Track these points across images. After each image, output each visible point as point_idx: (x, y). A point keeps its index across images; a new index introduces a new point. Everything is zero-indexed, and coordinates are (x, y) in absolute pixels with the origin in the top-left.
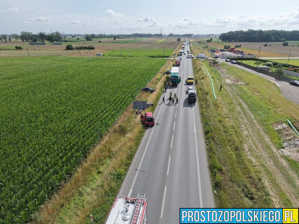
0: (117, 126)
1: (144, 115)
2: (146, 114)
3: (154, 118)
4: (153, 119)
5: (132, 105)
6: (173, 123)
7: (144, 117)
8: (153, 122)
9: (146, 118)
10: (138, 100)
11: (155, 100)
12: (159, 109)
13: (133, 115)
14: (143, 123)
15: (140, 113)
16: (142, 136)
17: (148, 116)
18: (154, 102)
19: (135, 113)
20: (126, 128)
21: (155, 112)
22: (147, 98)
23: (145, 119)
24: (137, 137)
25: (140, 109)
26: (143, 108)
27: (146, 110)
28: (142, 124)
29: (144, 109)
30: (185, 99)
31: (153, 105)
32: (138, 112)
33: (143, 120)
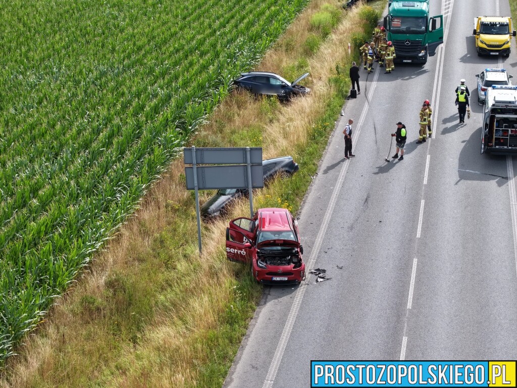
0: (97, 281)
1: (245, 225)
2: (254, 217)
3: (302, 240)
4: (296, 244)
5: (177, 168)
6: (404, 269)
7: (248, 237)
8: (299, 263)
9: (255, 238)
10: (212, 138)
11: (303, 140)
12: (331, 192)
13: (189, 225)
14: (238, 265)
15: (224, 212)
16: (235, 341)
17: (266, 228)
18: (301, 150)
19: (194, 213)
20: (146, 293)
21: (305, 210)
22: (262, 130)
23: (253, 244)
24: (212, 343)
25: (221, 193)
26: (241, 185)
27: (258, 197)
28: (237, 275)
29: (244, 193)
30: (467, 138)
31: (296, 168)
32: (213, 207)
33: (240, 253)
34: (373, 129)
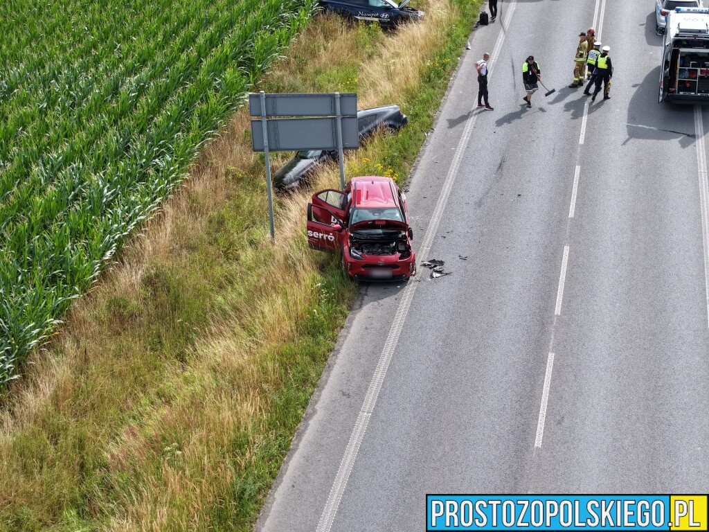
1: (334, 200)
2: (346, 189)
3: (411, 221)
4: (403, 226)
5: (241, 122)
7: (337, 216)
8: (407, 252)
9: (347, 218)
10: (289, 79)
11: (414, 83)
12: (452, 154)
13: (253, 200)
14: (324, 255)
15: (305, 182)
16: (320, 359)
17: (363, 203)
18: (411, 97)
19: (264, 183)
20: (198, 293)
21: (416, 180)
22: (357, 69)
23: (344, 226)
24: (286, 361)
25: (301, 155)
26: (328, 144)
27: (351, 163)
28: (322, 268)
29: (331, 155)
30: (640, 81)
31: (405, 121)
32: (291, 175)
33: (327, 238)
34: (511, 69)
